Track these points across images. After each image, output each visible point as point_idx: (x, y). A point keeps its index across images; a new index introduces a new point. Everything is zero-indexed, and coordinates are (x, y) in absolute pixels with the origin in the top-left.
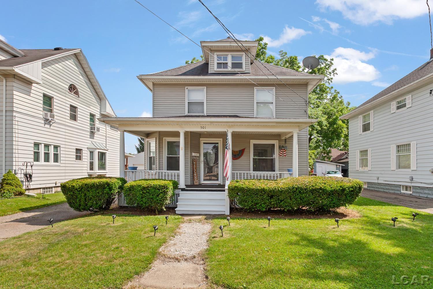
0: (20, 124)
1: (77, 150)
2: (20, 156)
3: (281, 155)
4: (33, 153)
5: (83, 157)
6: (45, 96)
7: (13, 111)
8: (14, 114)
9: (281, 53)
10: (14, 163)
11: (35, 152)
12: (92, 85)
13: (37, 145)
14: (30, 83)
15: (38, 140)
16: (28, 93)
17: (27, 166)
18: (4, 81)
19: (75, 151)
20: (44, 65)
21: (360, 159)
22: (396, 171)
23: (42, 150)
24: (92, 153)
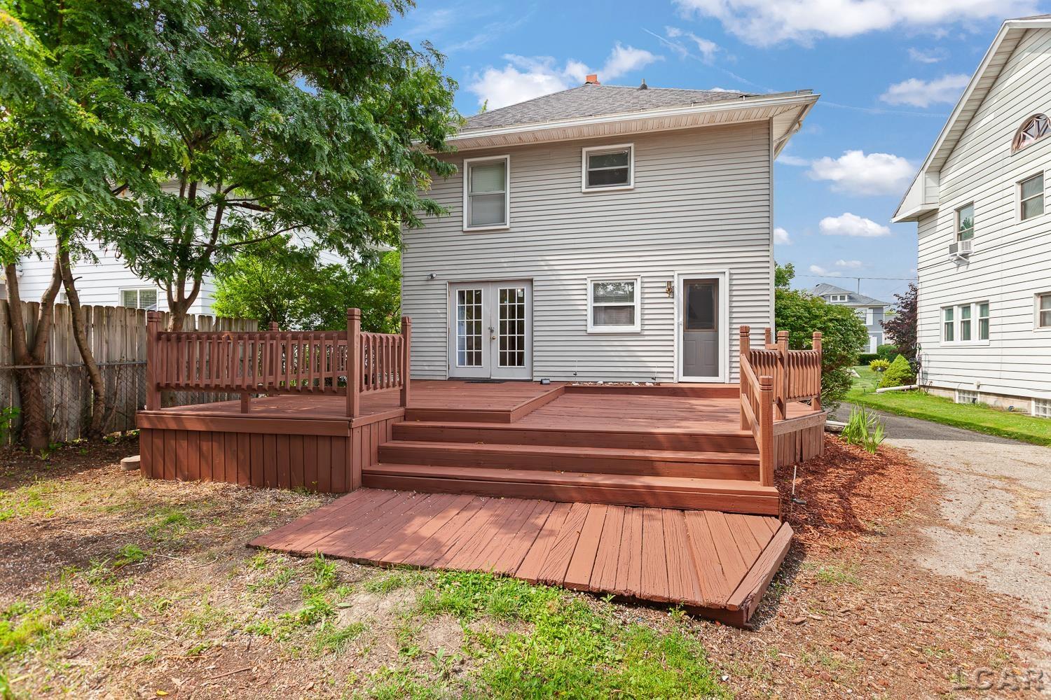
4: (939, 327)
15: (948, 301)
19: (1032, 301)
23: (958, 318)
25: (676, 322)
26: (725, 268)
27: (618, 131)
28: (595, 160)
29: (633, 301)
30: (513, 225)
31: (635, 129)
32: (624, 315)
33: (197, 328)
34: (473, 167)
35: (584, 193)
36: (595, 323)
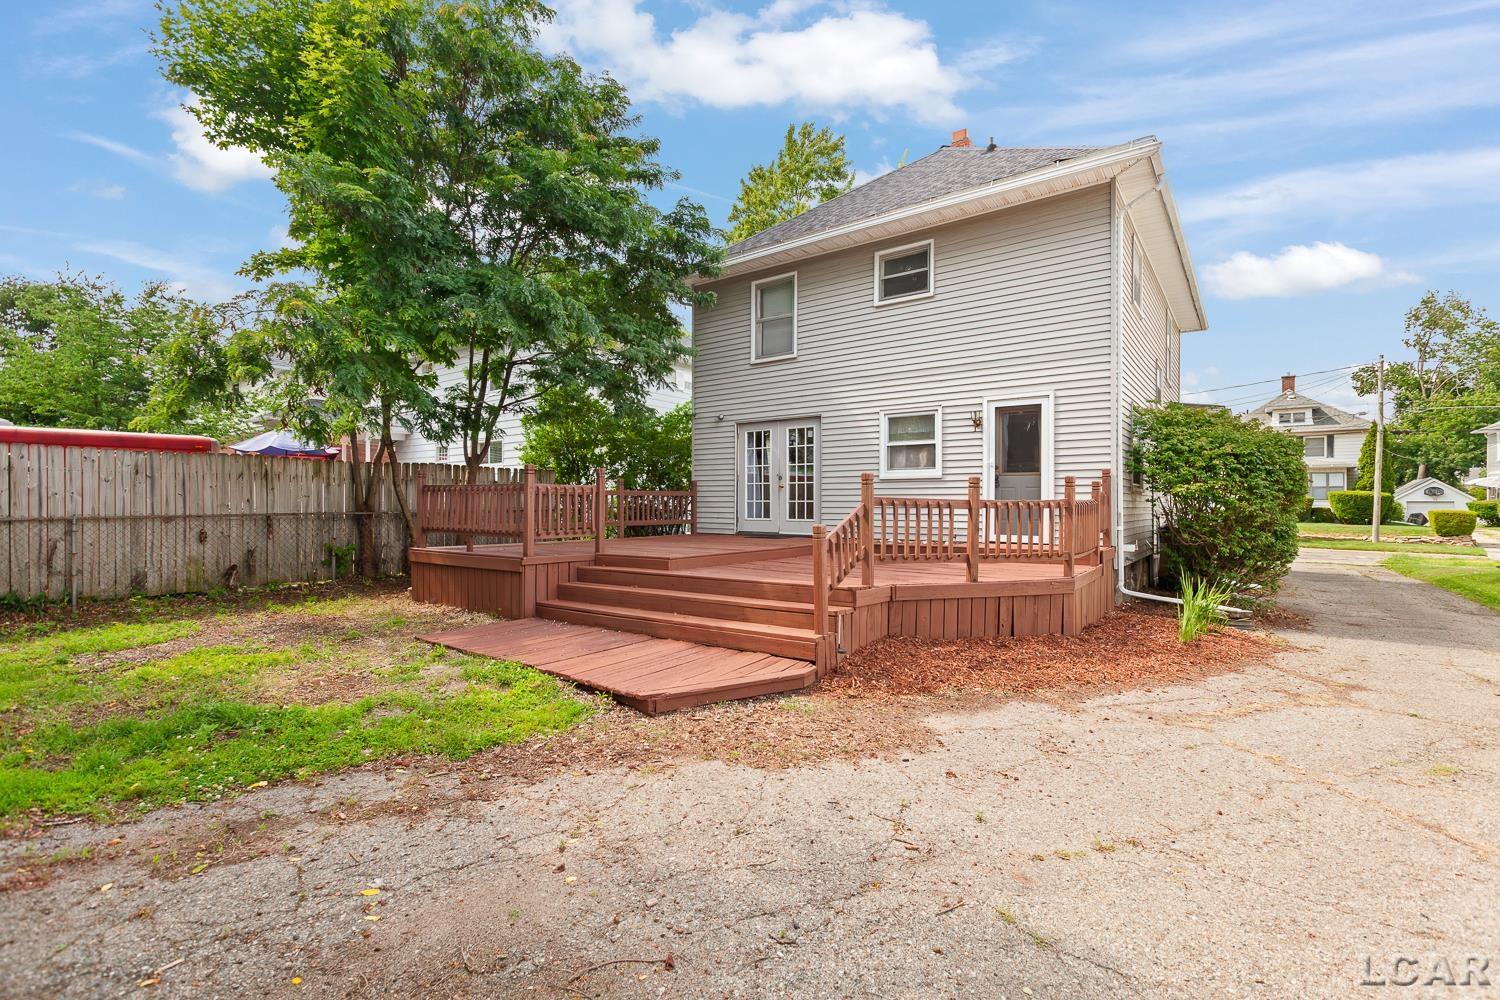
25: (985, 463)
26: (1049, 390)
27: (913, 226)
28: (891, 264)
29: (934, 438)
30: (801, 353)
31: (934, 221)
32: (923, 456)
33: (496, 480)
34: (763, 290)
35: (877, 307)
36: (891, 466)
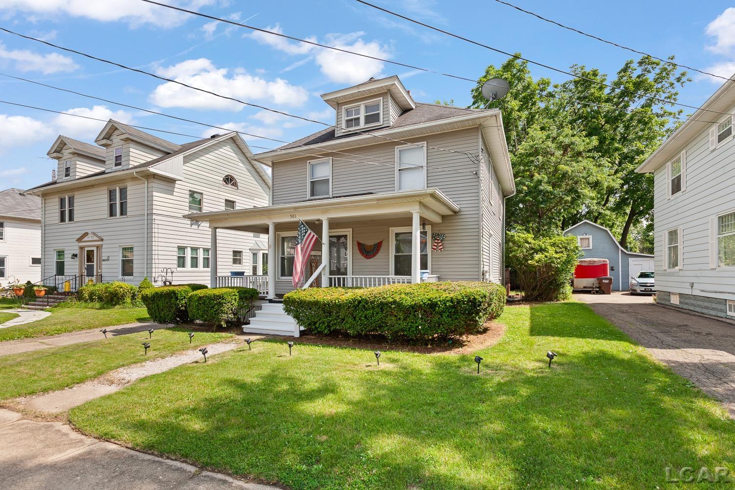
0: (160, 227)
1: (234, 252)
2: (161, 261)
3: (435, 249)
4: (176, 258)
5: (244, 261)
6: (192, 193)
7: (152, 214)
8: (154, 217)
9: (573, 69)
10: (154, 270)
11: (179, 257)
12: (258, 172)
13: (182, 249)
14: (172, 181)
15: (183, 243)
16: (171, 192)
17: (167, 272)
18: (146, 183)
19: (232, 253)
20: (186, 160)
21: (669, 247)
22: (717, 270)
23: (188, 254)
24: (255, 255)
